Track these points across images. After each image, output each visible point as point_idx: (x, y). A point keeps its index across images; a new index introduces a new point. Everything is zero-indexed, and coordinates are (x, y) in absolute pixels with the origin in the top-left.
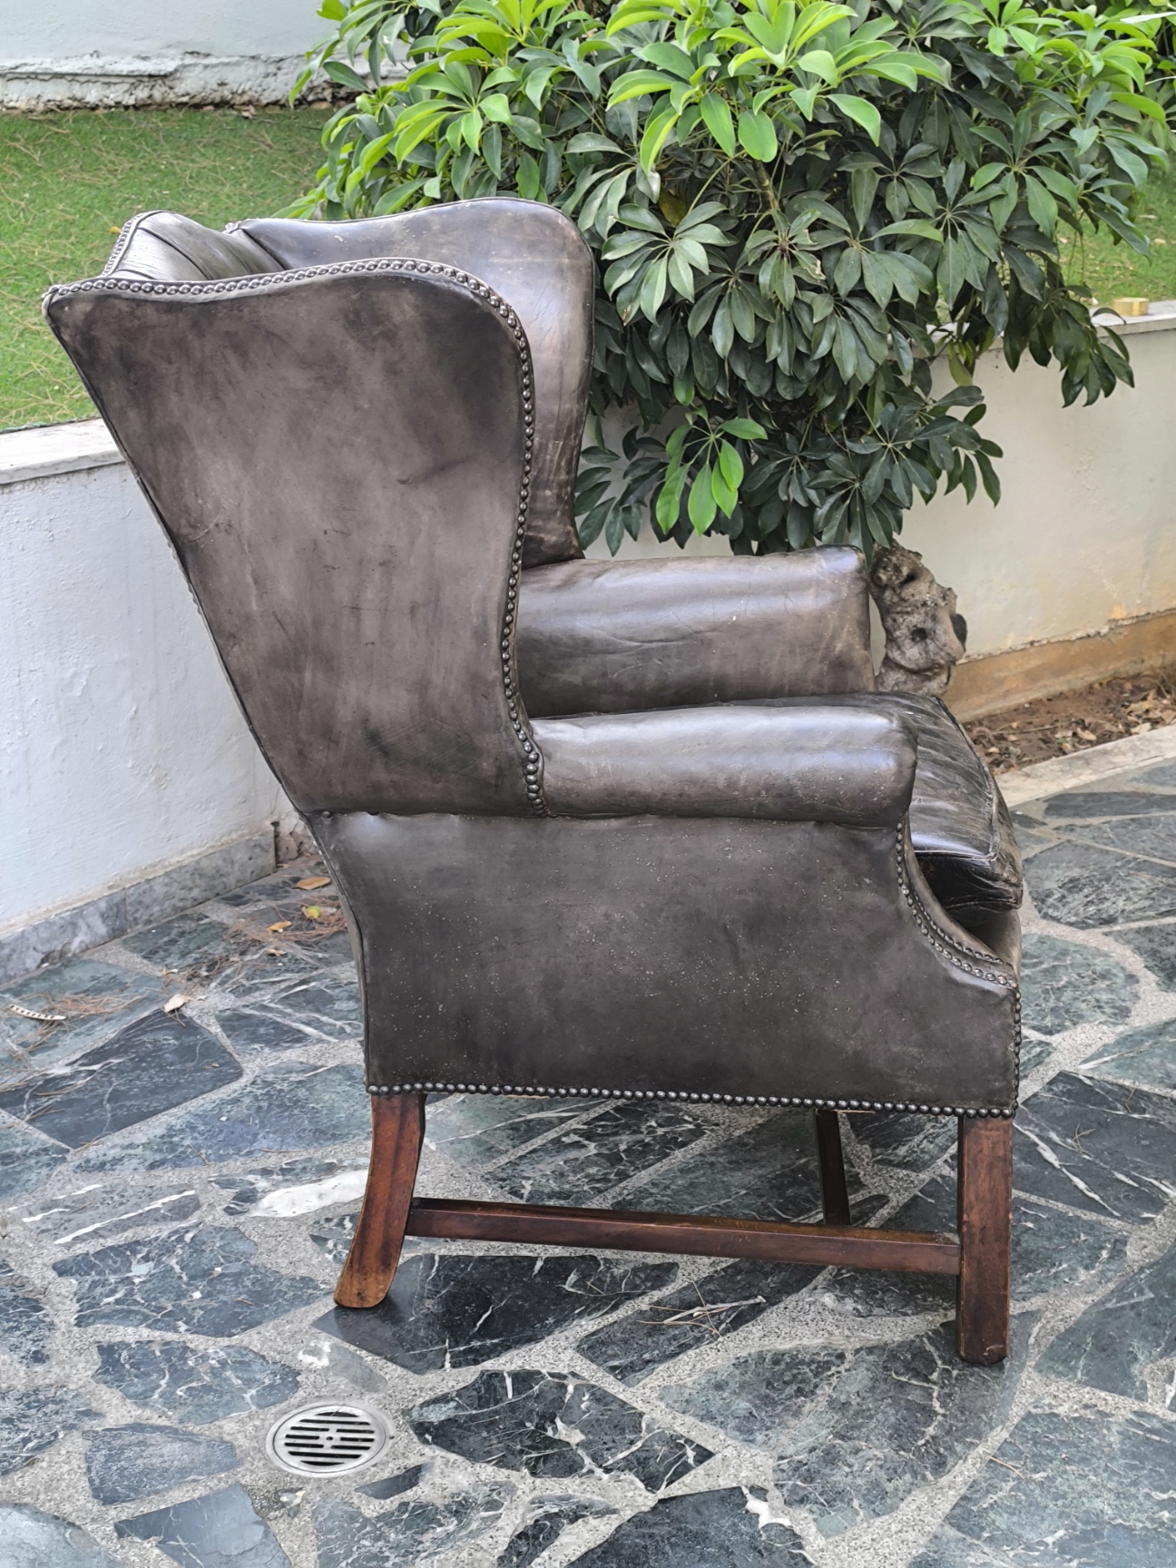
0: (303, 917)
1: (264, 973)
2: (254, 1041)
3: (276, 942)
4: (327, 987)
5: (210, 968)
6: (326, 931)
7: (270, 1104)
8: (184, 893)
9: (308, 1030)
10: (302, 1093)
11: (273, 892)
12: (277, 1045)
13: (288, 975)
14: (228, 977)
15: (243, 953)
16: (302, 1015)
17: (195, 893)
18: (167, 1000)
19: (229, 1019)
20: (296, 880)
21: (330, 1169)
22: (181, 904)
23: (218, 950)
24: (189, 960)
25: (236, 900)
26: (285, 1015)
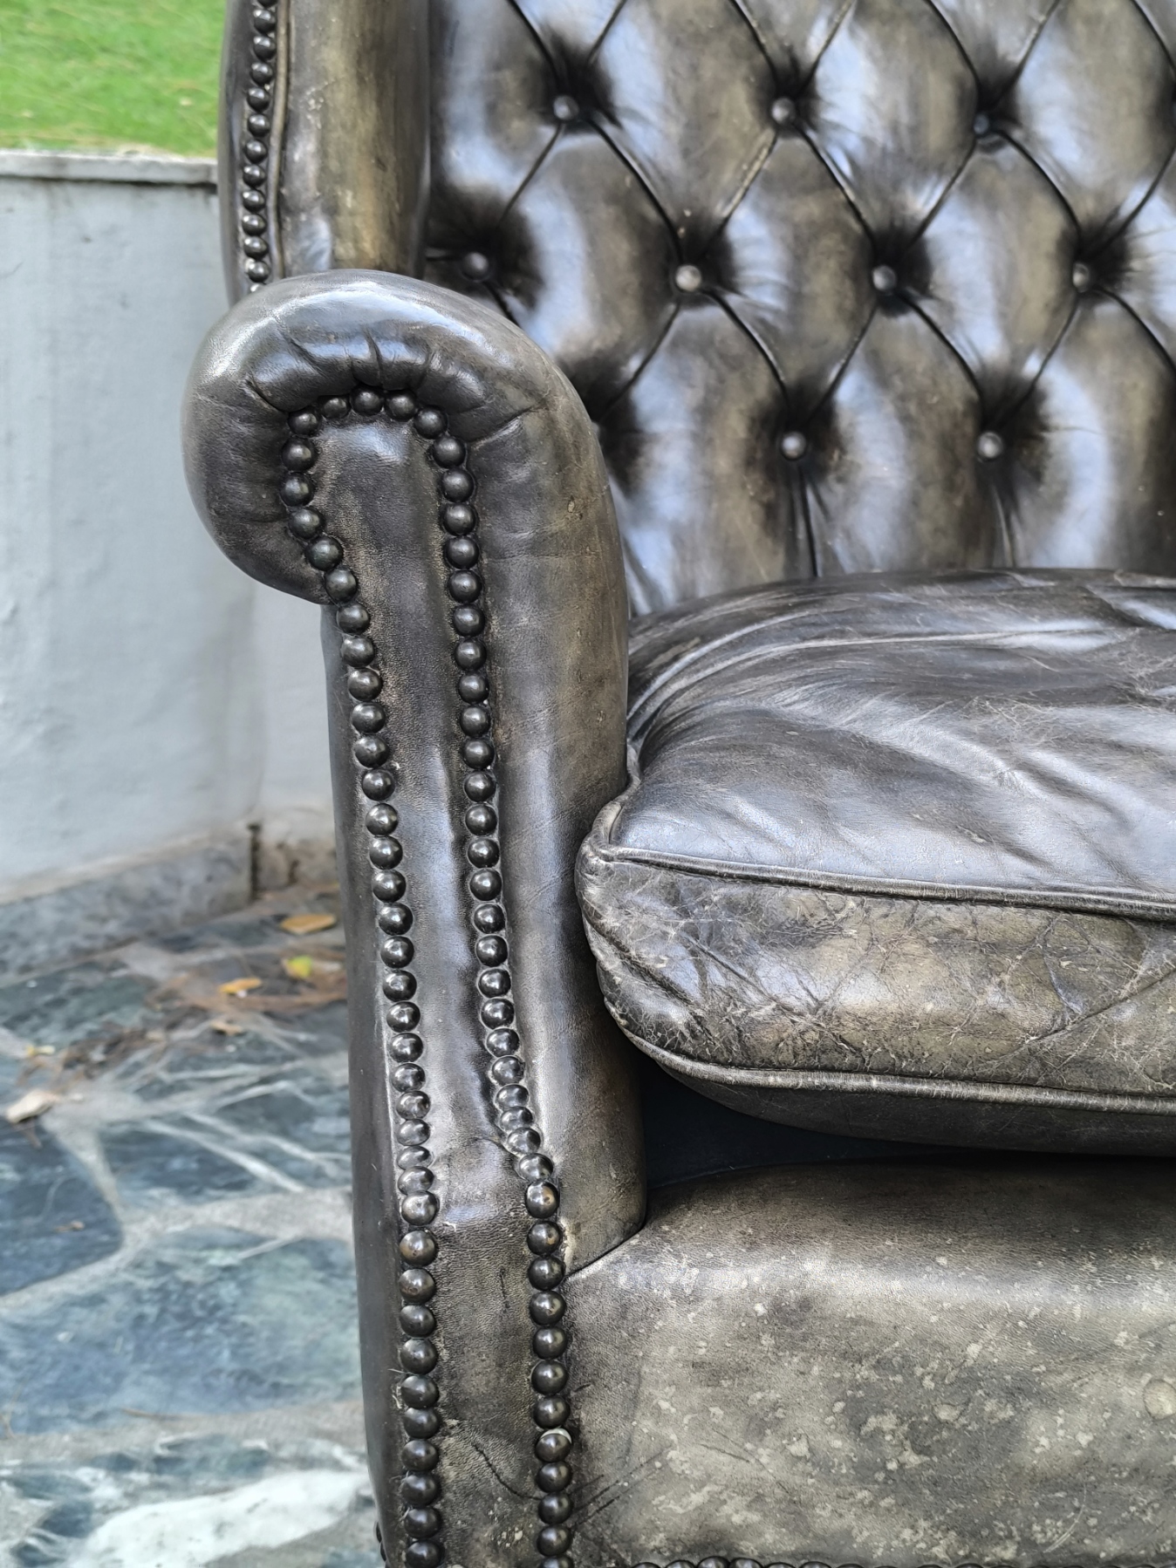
0: (283, 975)
1: (200, 1062)
2: (158, 1182)
3: (228, 1010)
4: (307, 1091)
5: (111, 1047)
6: (315, 998)
7: (163, 1311)
8: (92, 927)
9: (256, 1167)
10: (228, 1291)
11: (242, 935)
12: (198, 1192)
13: (242, 1068)
14: (138, 1065)
15: (172, 1026)
16: (248, 1139)
17: (112, 928)
18: (16, 1099)
19: (123, 1140)
20: (280, 918)
21: (255, 1464)
22: (85, 944)
23: (130, 1019)
24: (79, 1034)
25: (178, 944)
26: (222, 1137)
